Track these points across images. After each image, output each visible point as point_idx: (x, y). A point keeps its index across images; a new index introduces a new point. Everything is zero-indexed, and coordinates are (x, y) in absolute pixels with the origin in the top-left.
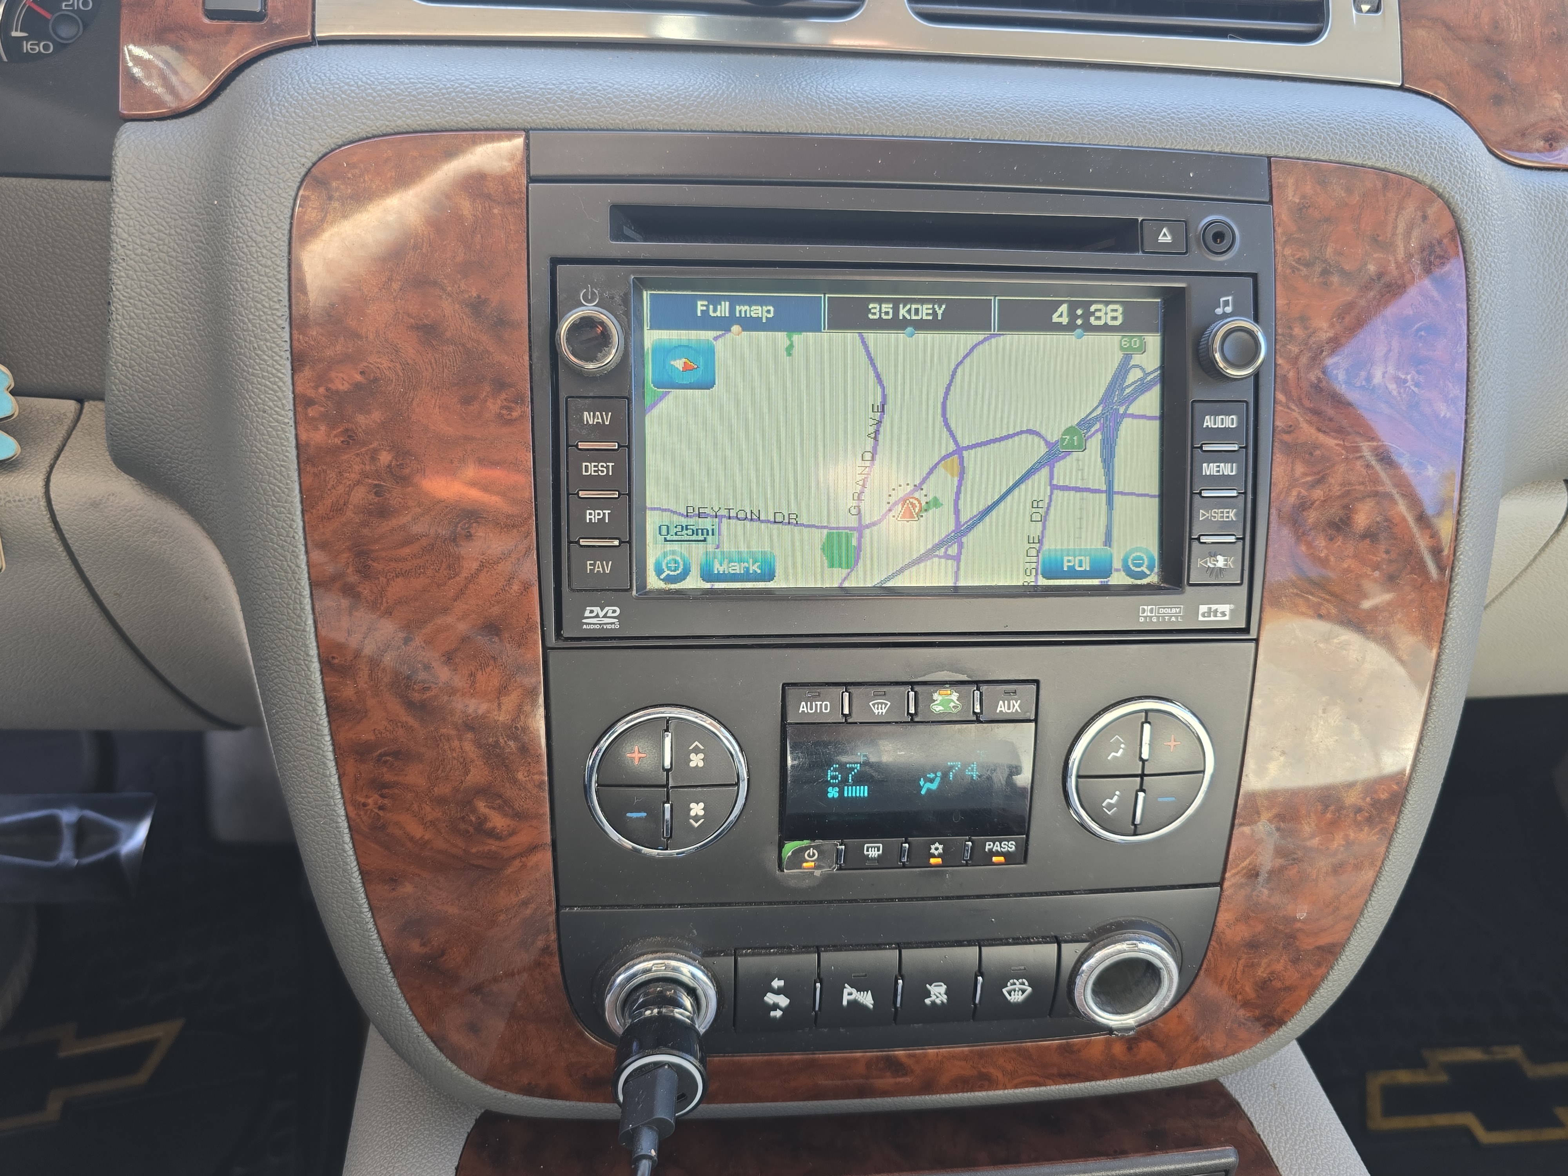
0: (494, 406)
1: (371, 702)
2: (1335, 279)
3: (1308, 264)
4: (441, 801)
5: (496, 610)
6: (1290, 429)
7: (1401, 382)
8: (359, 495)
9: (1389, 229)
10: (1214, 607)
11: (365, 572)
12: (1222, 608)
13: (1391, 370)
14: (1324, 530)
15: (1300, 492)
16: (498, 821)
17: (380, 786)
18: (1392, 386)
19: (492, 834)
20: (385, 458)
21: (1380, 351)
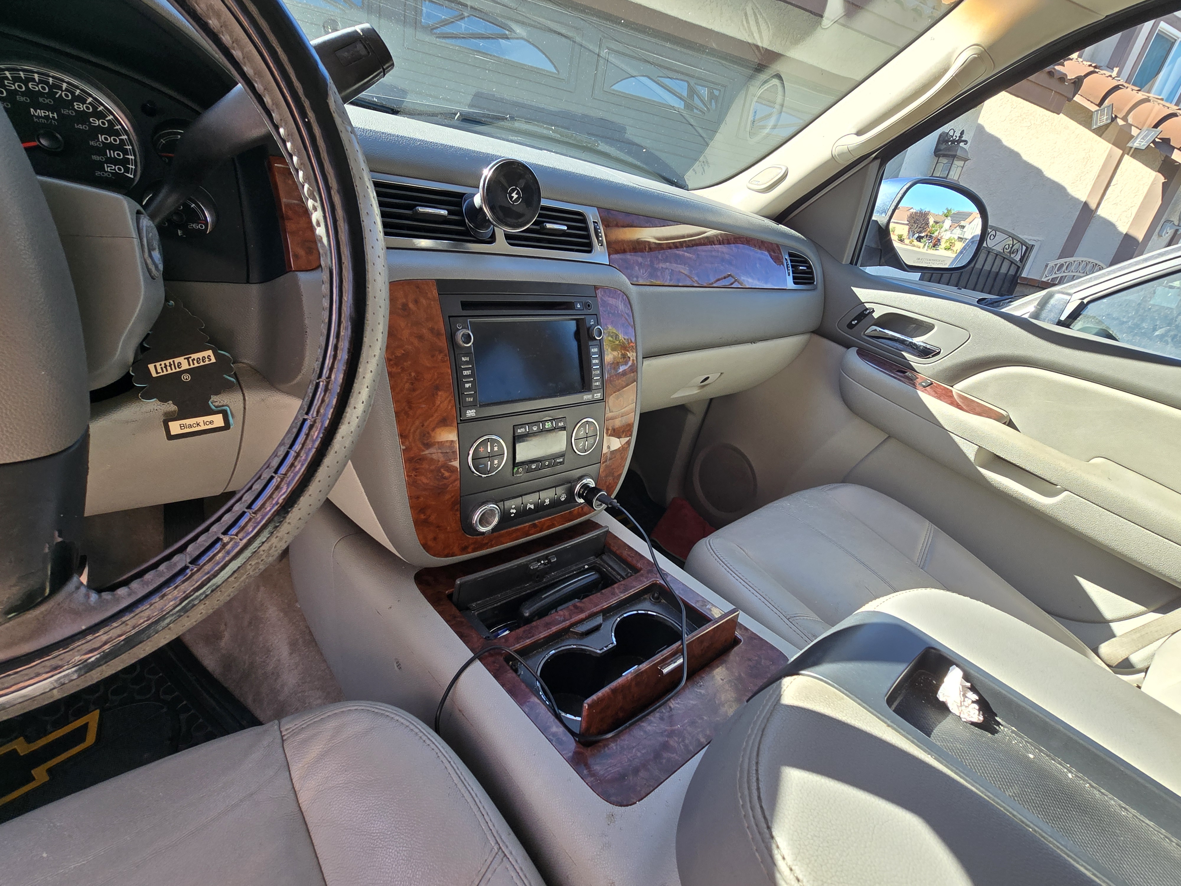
0: (440, 357)
1: (413, 445)
4: (432, 471)
5: (445, 414)
8: (407, 386)
11: (410, 408)
12: (598, 395)
16: (447, 474)
17: (415, 469)
19: (445, 478)
20: (413, 374)
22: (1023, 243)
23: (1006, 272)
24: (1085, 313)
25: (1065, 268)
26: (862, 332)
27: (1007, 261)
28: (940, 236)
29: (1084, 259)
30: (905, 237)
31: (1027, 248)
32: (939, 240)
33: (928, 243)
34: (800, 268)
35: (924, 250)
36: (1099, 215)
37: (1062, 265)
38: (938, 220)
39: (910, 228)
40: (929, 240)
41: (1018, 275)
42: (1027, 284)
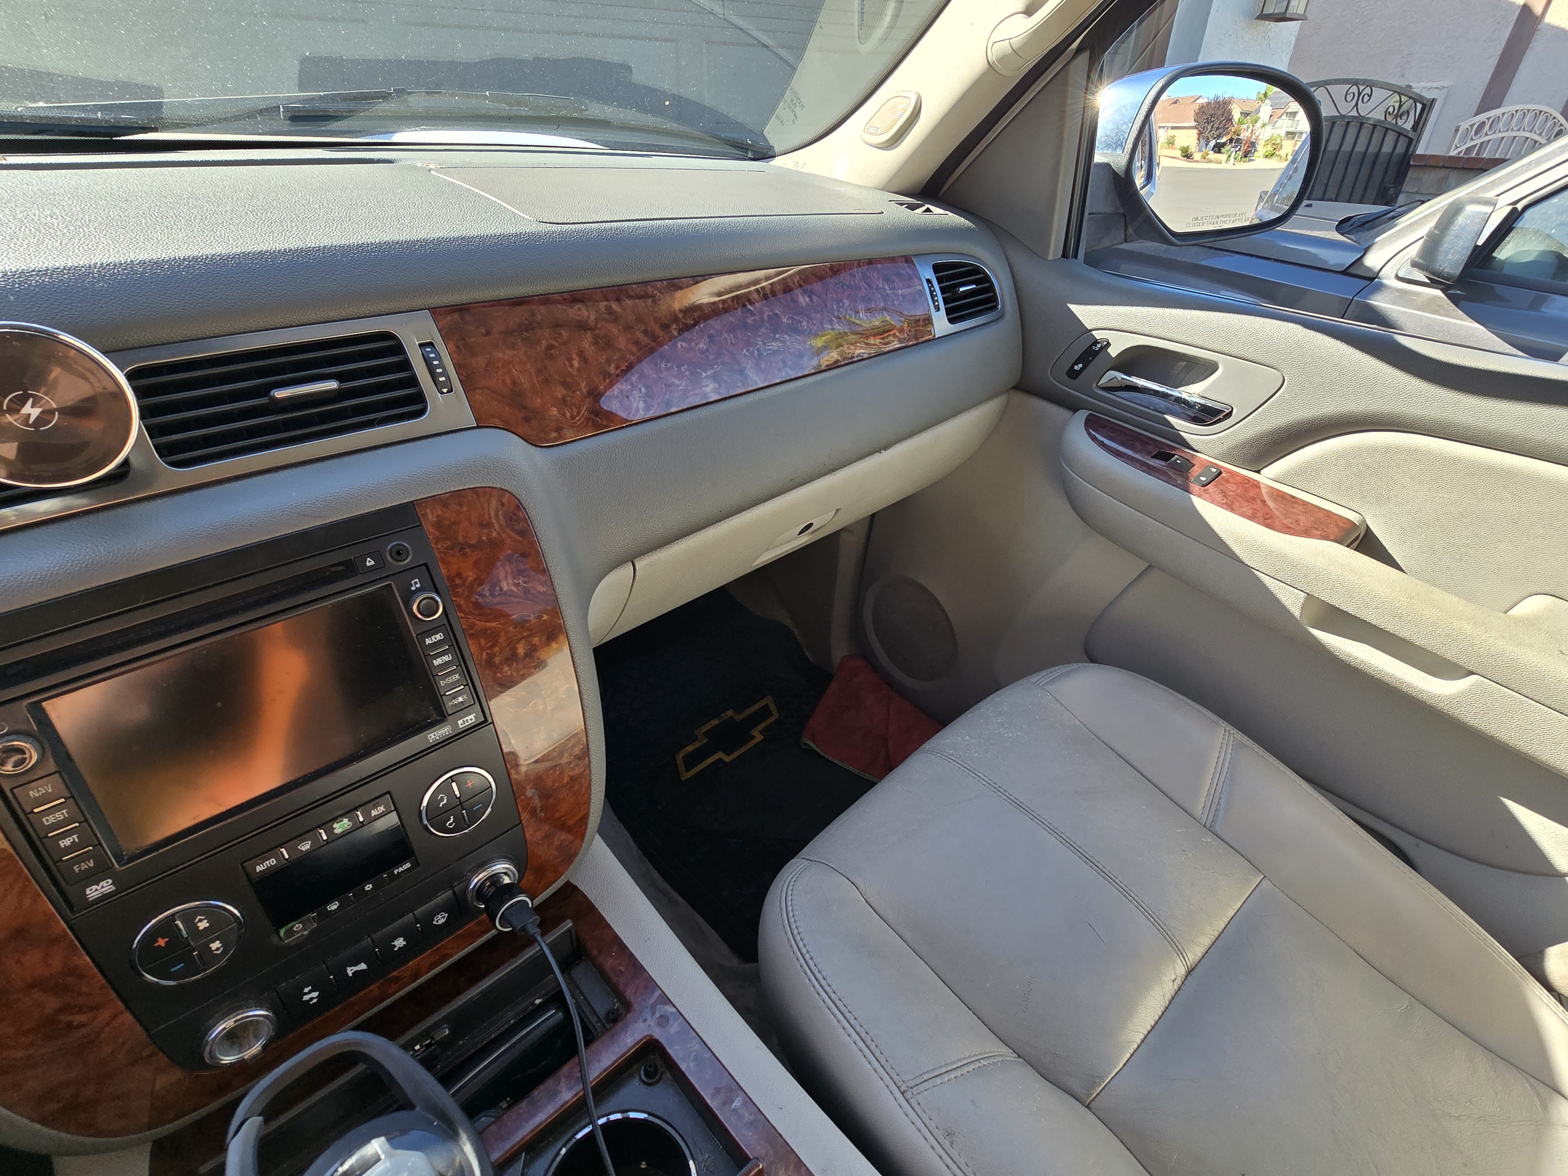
2: (468, 550)
3: (451, 548)
4: (31, 1031)
5: (17, 922)
6: (472, 626)
7: (517, 585)
9: (487, 516)
10: (465, 719)
12: (469, 718)
13: (510, 581)
14: (505, 663)
15: (487, 653)
16: (80, 1019)
18: (514, 588)
19: (80, 1026)
21: (502, 574)
22: (1417, 99)
23: (1391, 151)
24: (1520, 224)
25: (1487, 127)
26: (1093, 383)
27: (1392, 132)
28: (1254, 137)
29: (1519, 107)
30: (1193, 150)
31: (1424, 106)
32: (1253, 145)
33: (1234, 152)
34: (961, 289)
35: (1229, 166)
36: (1548, 24)
37: (1483, 124)
38: (1247, 109)
39: (1200, 134)
40: (1236, 147)
41: (1410, 152)
42: (1425, 166)
